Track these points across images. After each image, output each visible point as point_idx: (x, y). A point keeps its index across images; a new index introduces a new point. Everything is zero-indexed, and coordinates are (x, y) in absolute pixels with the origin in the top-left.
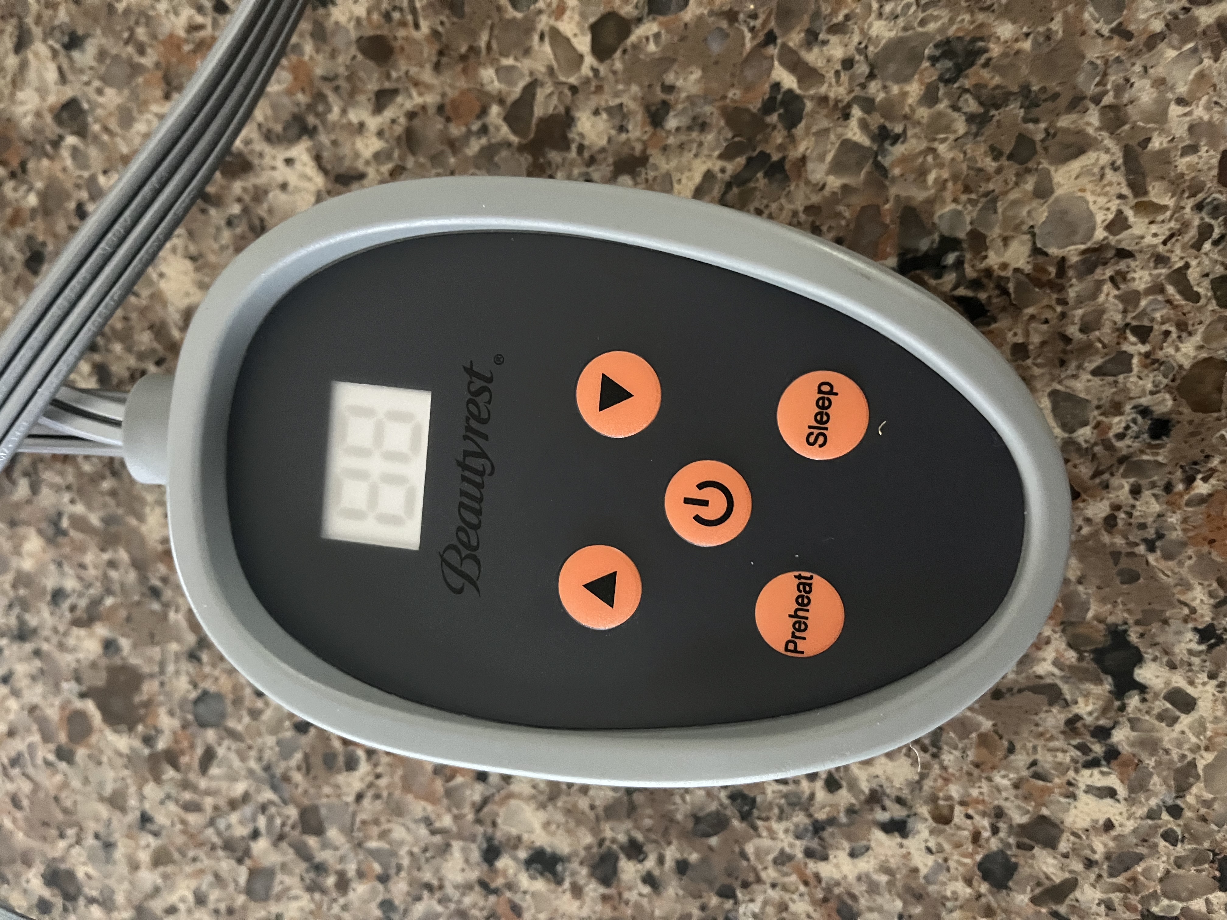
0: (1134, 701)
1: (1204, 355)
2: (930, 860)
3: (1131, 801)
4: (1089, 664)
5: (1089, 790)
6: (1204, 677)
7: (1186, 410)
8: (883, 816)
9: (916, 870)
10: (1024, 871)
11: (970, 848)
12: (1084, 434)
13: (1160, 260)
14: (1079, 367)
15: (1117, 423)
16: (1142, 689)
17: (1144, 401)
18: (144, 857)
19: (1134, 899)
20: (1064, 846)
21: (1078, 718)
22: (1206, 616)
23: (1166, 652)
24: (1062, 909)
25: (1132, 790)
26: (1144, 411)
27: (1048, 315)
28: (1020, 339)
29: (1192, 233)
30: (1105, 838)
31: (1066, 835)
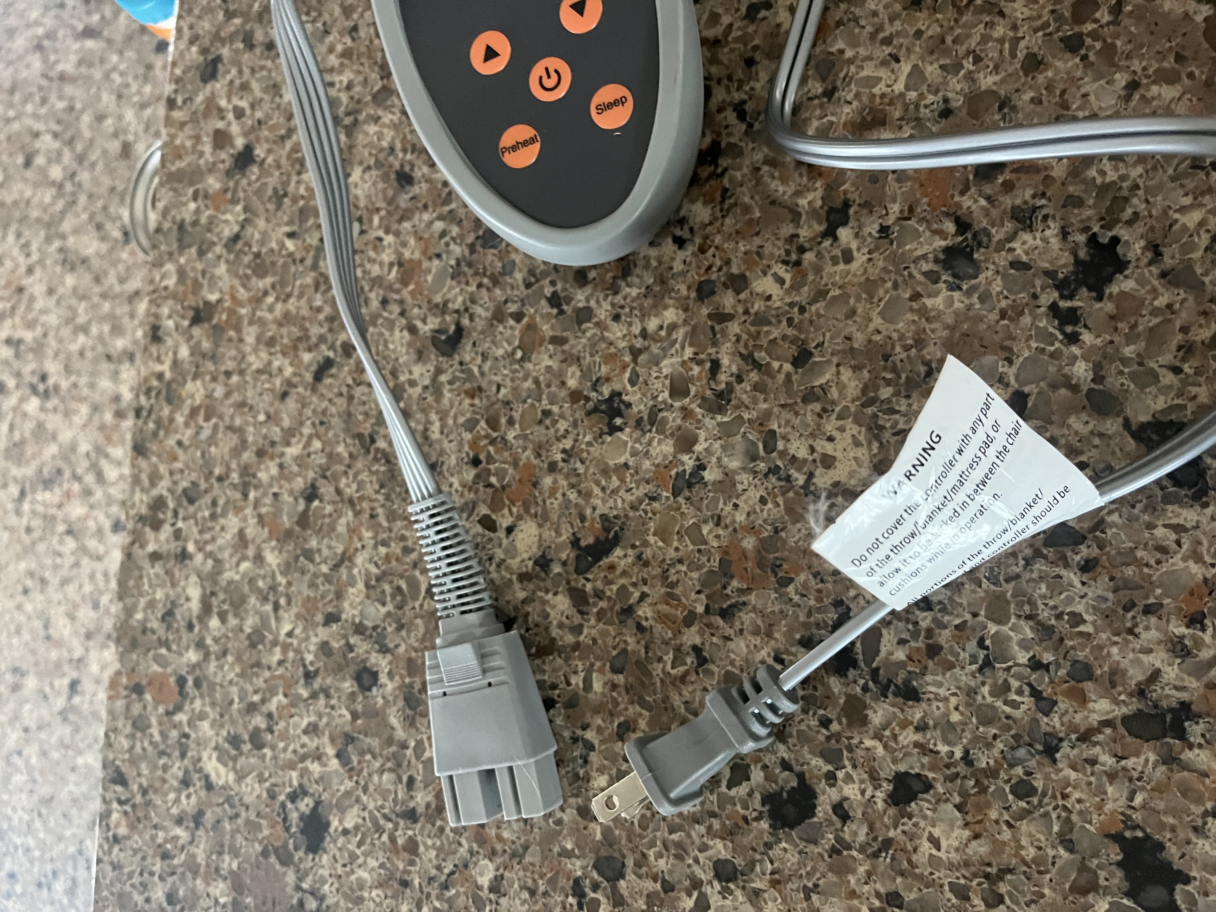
0: (827, 243)
1: (994, 88)
2: (681, 267)
3: (788, 292)
4: (823, 213)
5: (775, 275)
6: (866, 250)
7: (964, 112)
8: (678, 233)
9: (671, 268)
10: (716, 298)
11: (702, 271)
12: (912, 95)
13: (1015, 27)
14: (937, 60)
15: (931, 98)
16: (836, 238)
17: (950, 95)
18: (339, 48)
19: (751, 343)
20: (742, 296)
21: (797, 236)
22: (890, 220)
23: (860, 227)
24: (717, 328)
25: (792, 287)
26: (946, 100)
27: (945, 23)
28: (923, 28)
29: (1039, 23)
30: (762, 303)
31: (747, 291)
